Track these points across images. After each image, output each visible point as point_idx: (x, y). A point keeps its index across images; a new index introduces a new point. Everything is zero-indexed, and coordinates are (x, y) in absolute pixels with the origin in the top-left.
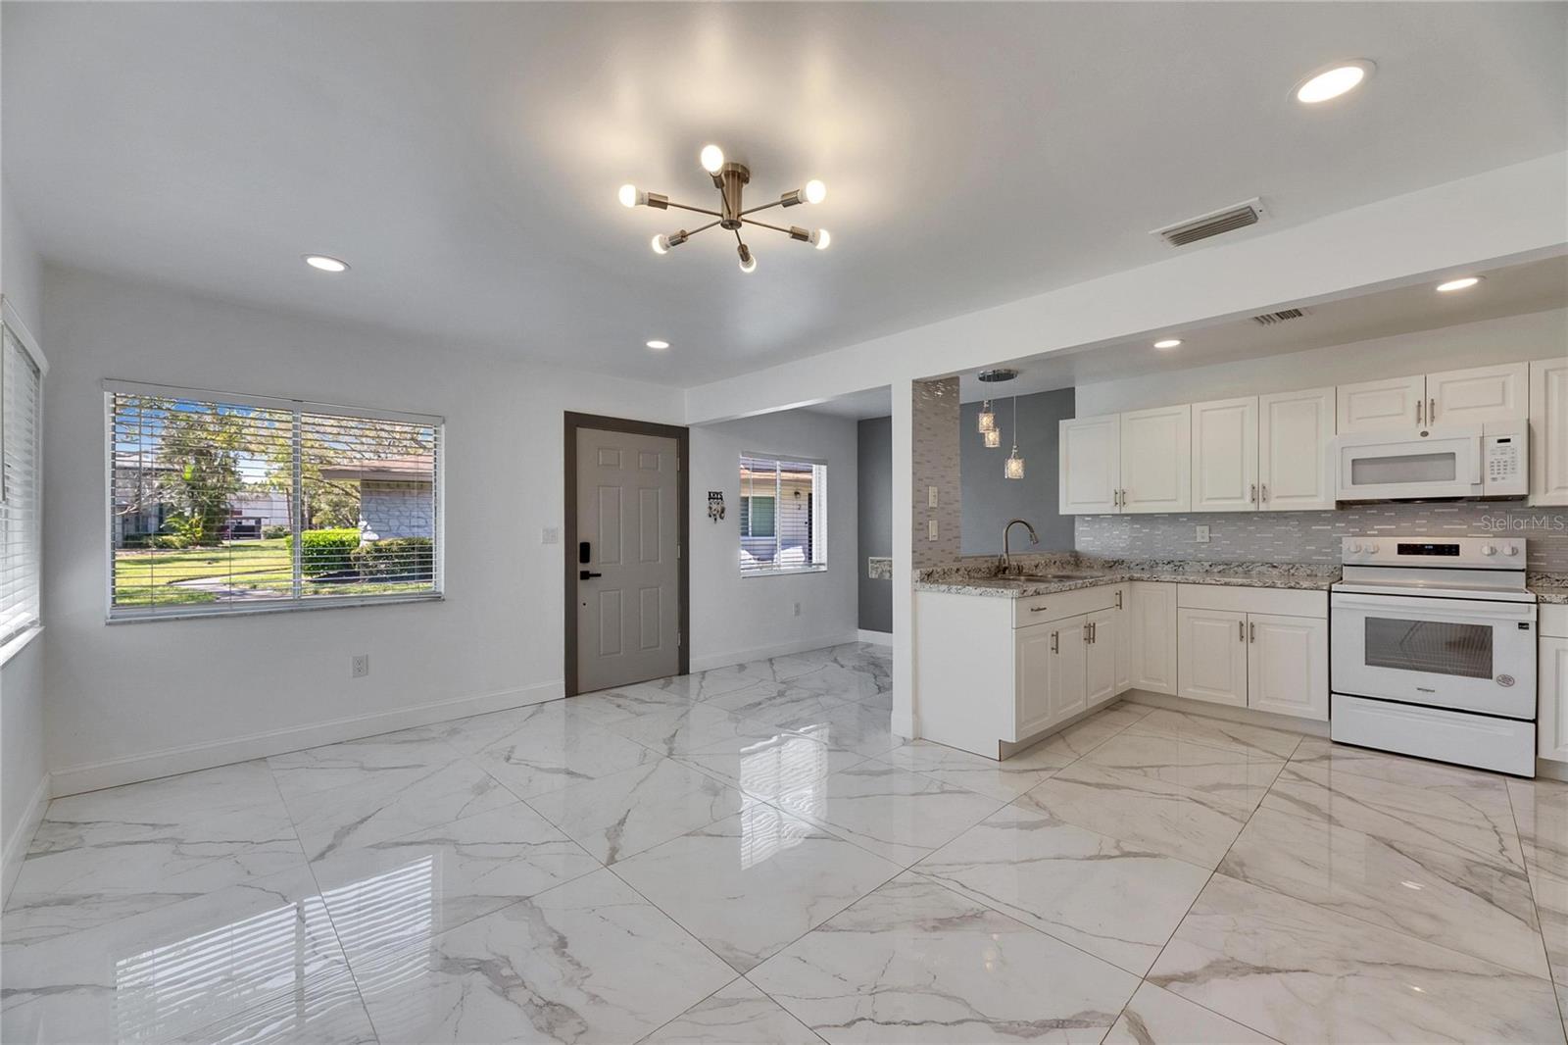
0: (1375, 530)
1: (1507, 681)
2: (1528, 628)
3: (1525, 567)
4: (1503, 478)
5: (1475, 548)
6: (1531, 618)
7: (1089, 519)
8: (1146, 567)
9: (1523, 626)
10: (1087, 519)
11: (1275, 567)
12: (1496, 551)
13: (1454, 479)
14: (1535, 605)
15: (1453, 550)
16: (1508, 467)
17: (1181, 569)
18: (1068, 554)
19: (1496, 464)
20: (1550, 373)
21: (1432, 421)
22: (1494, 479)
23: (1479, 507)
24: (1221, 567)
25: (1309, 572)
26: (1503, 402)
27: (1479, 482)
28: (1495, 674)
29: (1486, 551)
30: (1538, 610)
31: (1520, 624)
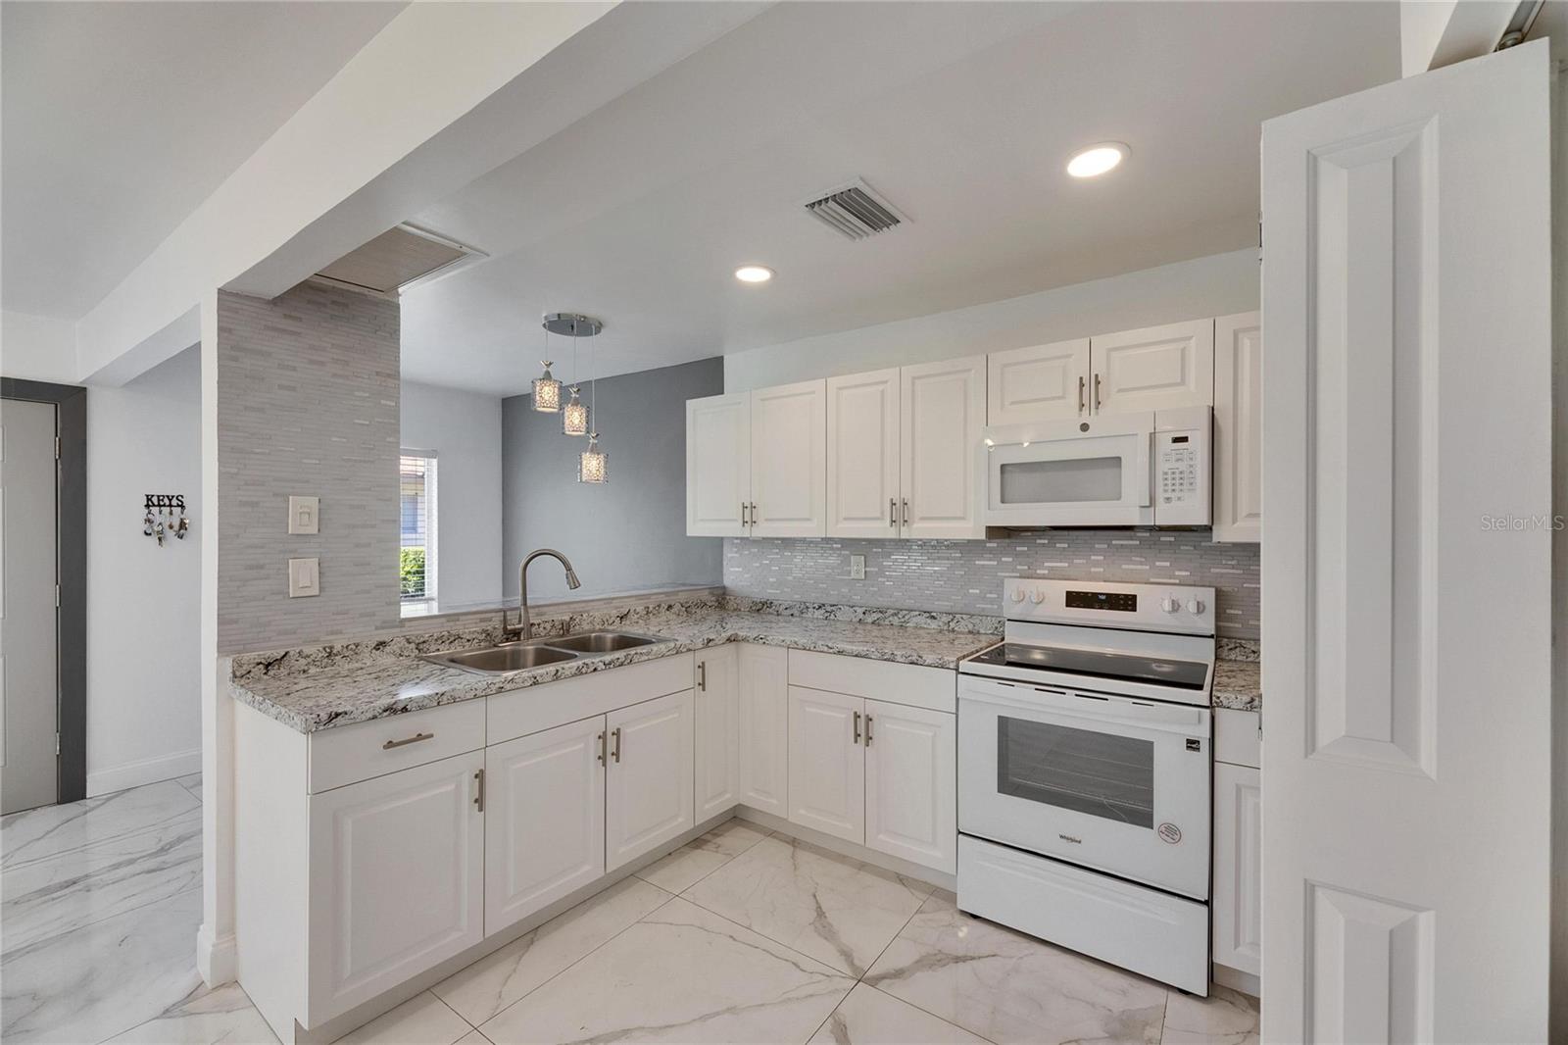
0: (1046, 568)
1: (1172, 832)
2: (1198, 749)
3: (1213, 632)
4: (1179, 499)
5: (1155, 603)
6: (1202, 733)
7: (738, 541)
8: (796, 613)
9: (1193, 745)
10: (736, 541)
11: (933, 618)
12: (1179, 606)
13: (1119, 498)
14: (1208, 711)
15: (1127, 603)
16: (1185, 482)
17: (832, 617)
18: (706, 592)
19: (1169, 477)
20: (1240, 336)
21: (1097, 408)
22: (1168, 499)
23: (1162, 539)
24: (875, 616)
25: (971, 627)
26: (1183, 382)
27: (1148, 504)
28: (1157, 820)
29: (1167, 606)
30: (1213, 718)
31: (1189, 741)
